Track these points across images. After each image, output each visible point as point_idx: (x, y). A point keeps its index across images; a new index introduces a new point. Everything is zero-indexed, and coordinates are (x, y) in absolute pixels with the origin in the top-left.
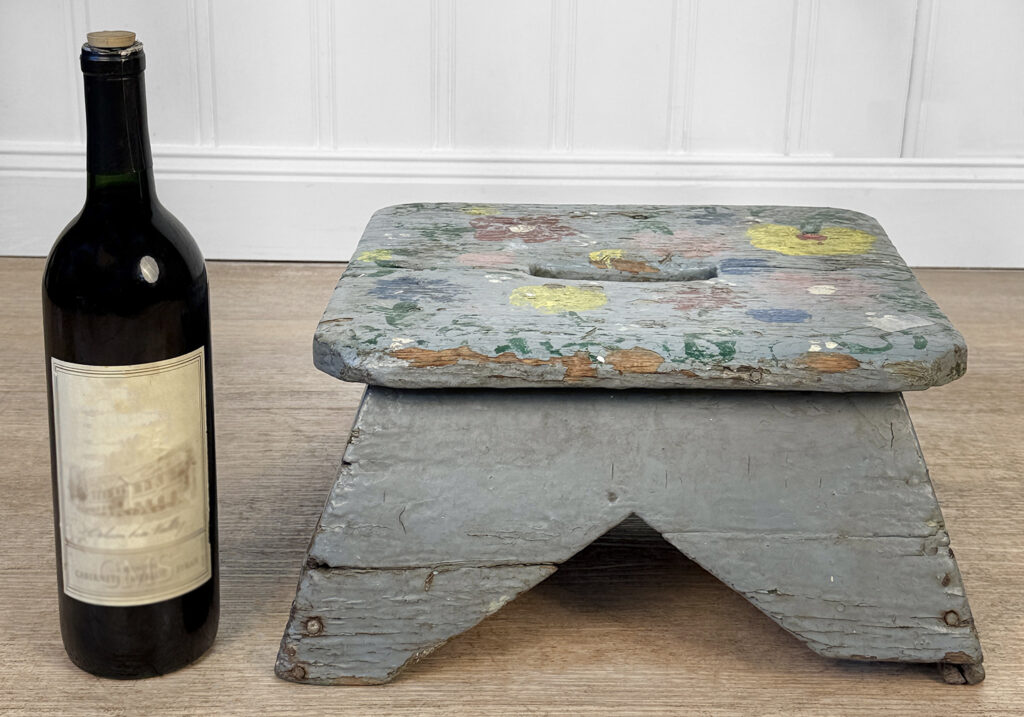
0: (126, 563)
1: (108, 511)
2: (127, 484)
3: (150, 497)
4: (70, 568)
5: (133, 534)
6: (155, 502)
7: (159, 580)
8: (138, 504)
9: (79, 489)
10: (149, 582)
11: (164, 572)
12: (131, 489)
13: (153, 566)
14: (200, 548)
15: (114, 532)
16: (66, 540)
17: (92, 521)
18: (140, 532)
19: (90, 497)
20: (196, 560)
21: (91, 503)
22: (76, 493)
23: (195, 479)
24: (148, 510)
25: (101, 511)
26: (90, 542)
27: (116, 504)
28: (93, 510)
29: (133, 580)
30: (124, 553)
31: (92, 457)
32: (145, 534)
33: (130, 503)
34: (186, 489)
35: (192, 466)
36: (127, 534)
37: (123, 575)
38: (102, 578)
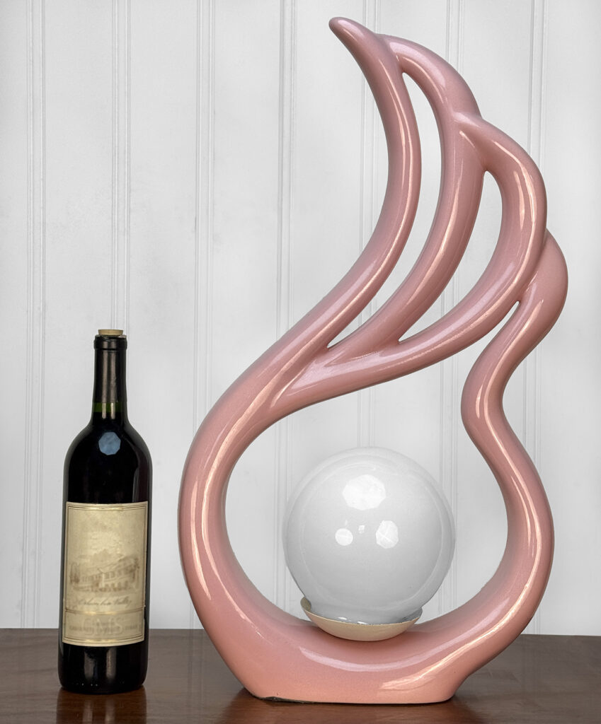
0: (98, 620)
1: (90, 589)
2: (102, 573)
3: (114, 582)
4: (67, 625)
6: (116, 585)
7: (115, 632)
8: (107, 585)
9: (76, 577)
10: (110, 633)
11: (119, 628)
12: (103, 576)
13: (112, 624)
15: (93, 602)
16: (66, 609)
17: (81, 595)
18: (107, 602)
19: (81, 581)
20: (136, 626)
21: (82, 584)
22: (73, 578)
23: (138, 577)
24: (112, 590)
25: (86, 589)
26: (79, 608)
27: (95, 585)
28: (82, 588)
29: (101, 631)
31: (84, 557)
32: (109, 604)
33: (102, 585)
34: (133, 581)
35: (137, 569)
36: (100, 603)
37: (95, 627)
38: (85, 629)
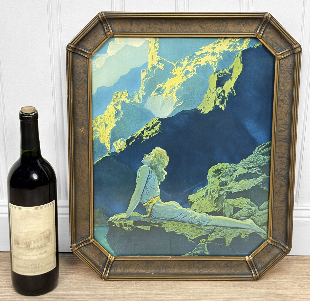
0: (31, 263)
1: (25, 248)
2: (31, 241)
3: (38, 244)
4: (14, 264)
6: (40, 246)
7: (40, 268)
8: (34, 246)
9: (17, 241)
10: (38, 269)
11: (42, 266)
12: (32, 242)
13: (39, 264)
14: (53, 259)
15: (27, 254)
16: (13, 255)
17: (21, 251)
18: (35, 254)
19: (20, 244)
20: (52, 262)
21: (20, 246)
22: (16, 242)
23: (51, 239)
24: (37, 248)
25: (23, 248)
26: (20, 257)
27: (28, 246)
28: (21, 248)
29: (33, 268)
30: (30, 260)
31: (21, 232)
32: (36, 255)
33: (32, 246)
34: (49, 242)
35: (51, 235)
36: (31, 255)
37: (30, 267)
38: (24, 267)
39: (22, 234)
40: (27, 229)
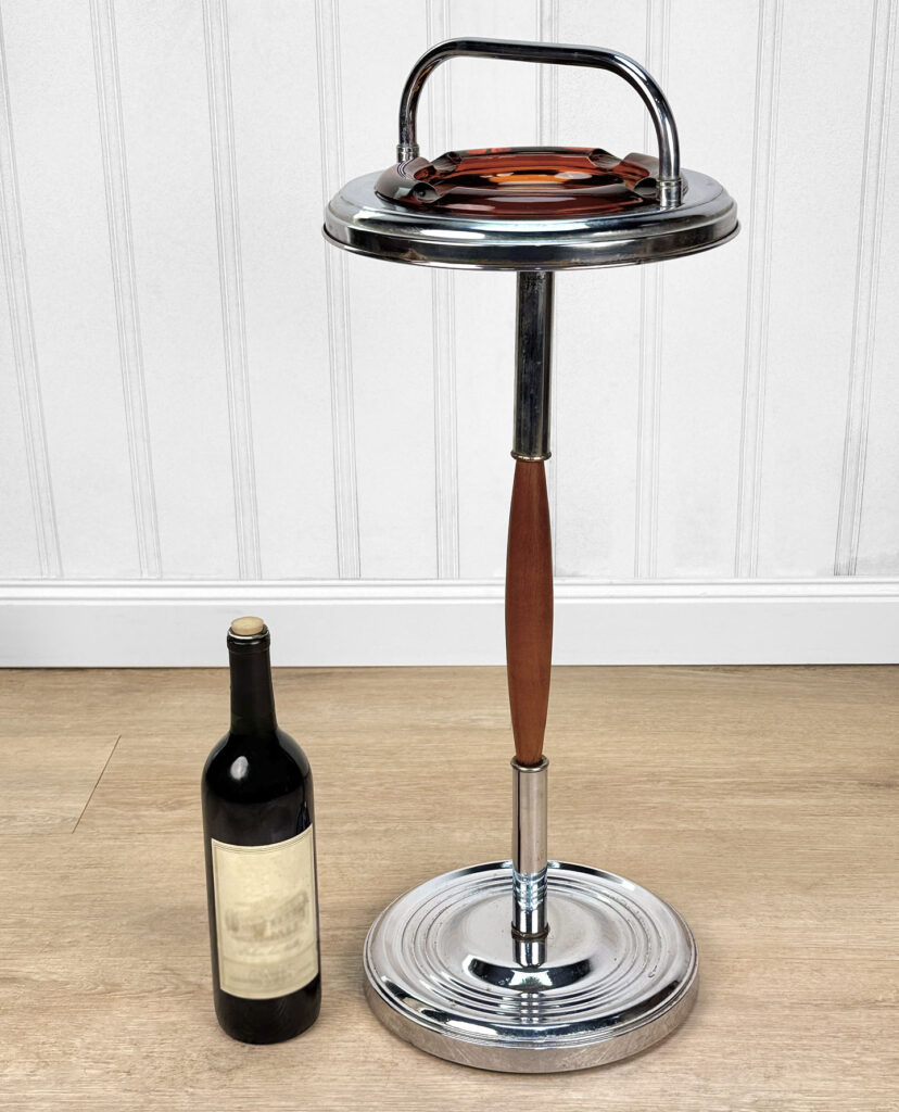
0: (266, 971)
1: (253, 939)
2: (266, 921)
3: (281, 928)
4: (225, 974)
5: (271, 953)
6: (285, 931)
7: (286, 981)
10: (280, 982)
11: (290, 975)
12: (269, 924)
13: (283, 972)
14: (311, 956)
15: (258, 952)
16: (224, 958)
17: (243, 944)
18: (275, 950)
19: (241, 929)
20: (309, 965)
21: (239, 934)
22: (232, 927)
23: (308, 912)
24: (280, 936)
25: (248, 939)
26: (241, 958)
27: (258, 933)
28: (243, 937)
29: (270, 982)
30: (264, 966)
31: (242, 904)
32: (278, 952)
33: (268, 932)
35: (306, 903)
36: (266, 953)
37: (264, 979)
38: (249, 981)
39: (246, 909)
40: (257, 896)
